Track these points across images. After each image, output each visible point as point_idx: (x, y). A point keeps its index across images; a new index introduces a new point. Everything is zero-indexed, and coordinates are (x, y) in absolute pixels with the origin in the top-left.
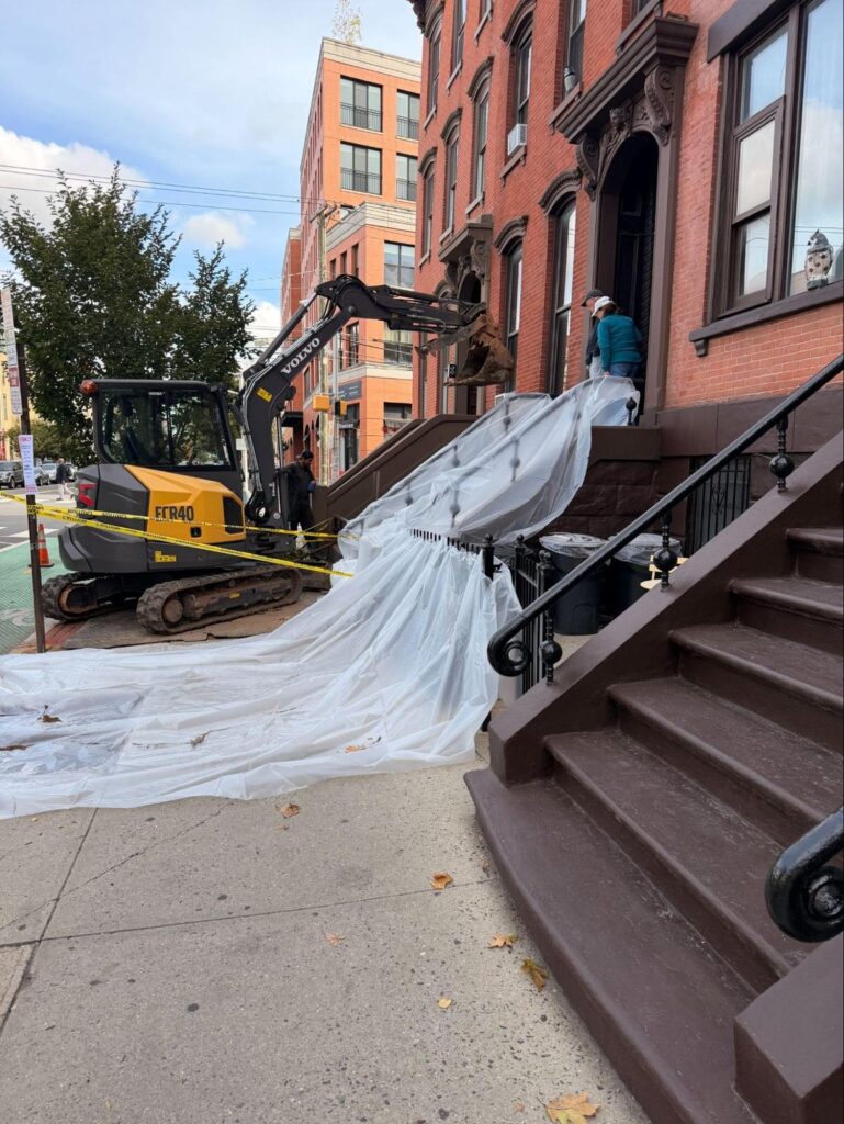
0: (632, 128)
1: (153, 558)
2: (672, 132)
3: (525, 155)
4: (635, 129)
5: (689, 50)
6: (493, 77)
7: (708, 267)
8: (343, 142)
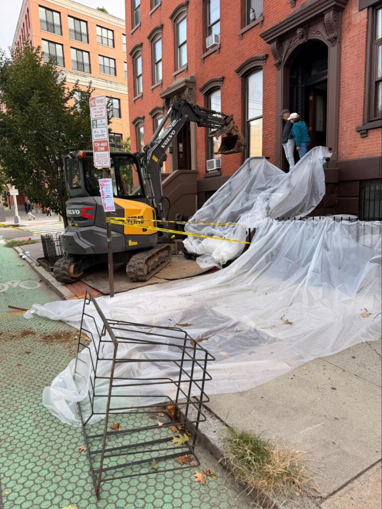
0: (307, 37)
1: (128, 244)
2: (338, 40)
3: (220, 48)
4: (309, 38)
5: (345, 4)
6: (189, 10)
7: (364, 99)
8: (43, 39)
